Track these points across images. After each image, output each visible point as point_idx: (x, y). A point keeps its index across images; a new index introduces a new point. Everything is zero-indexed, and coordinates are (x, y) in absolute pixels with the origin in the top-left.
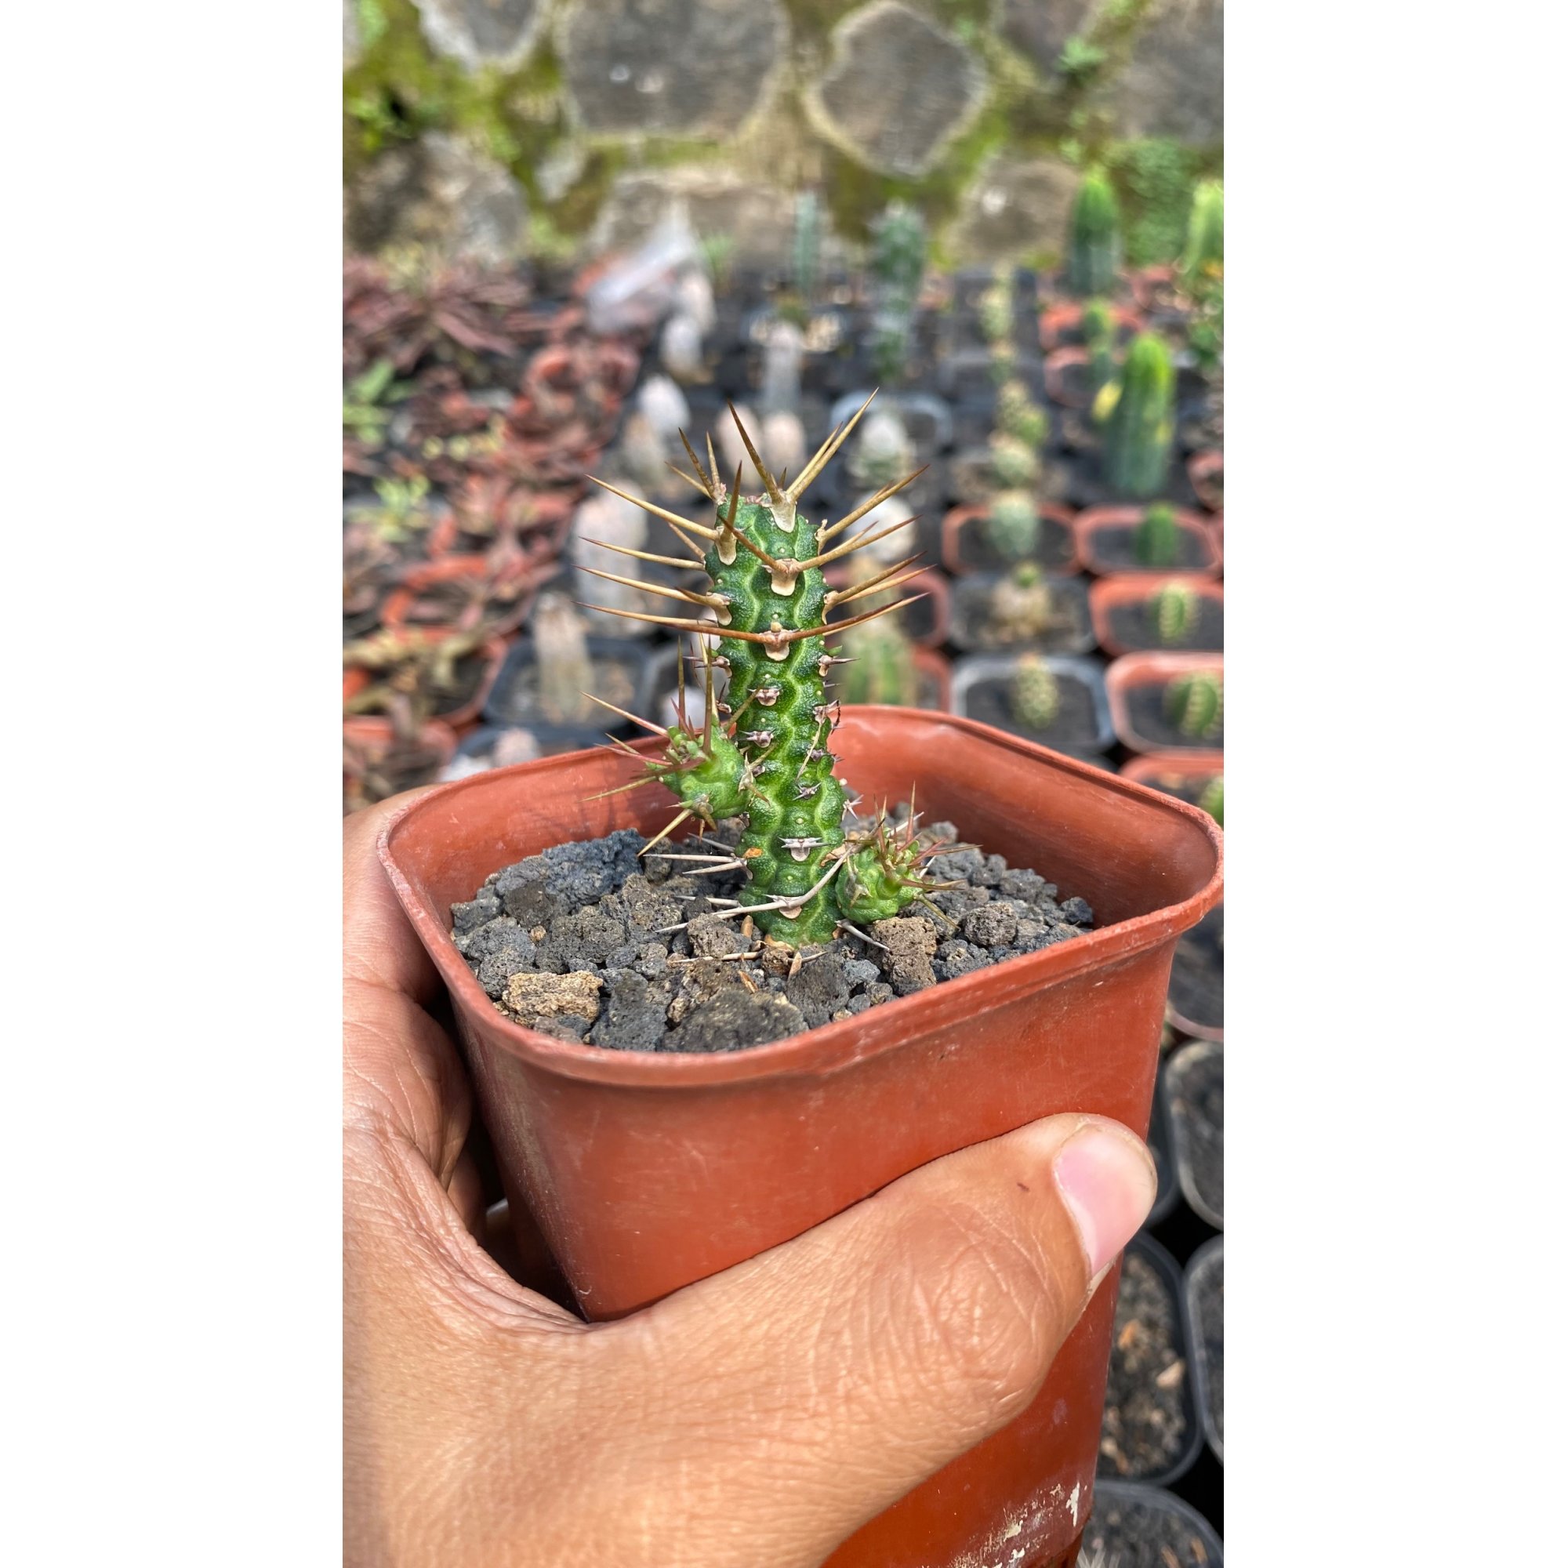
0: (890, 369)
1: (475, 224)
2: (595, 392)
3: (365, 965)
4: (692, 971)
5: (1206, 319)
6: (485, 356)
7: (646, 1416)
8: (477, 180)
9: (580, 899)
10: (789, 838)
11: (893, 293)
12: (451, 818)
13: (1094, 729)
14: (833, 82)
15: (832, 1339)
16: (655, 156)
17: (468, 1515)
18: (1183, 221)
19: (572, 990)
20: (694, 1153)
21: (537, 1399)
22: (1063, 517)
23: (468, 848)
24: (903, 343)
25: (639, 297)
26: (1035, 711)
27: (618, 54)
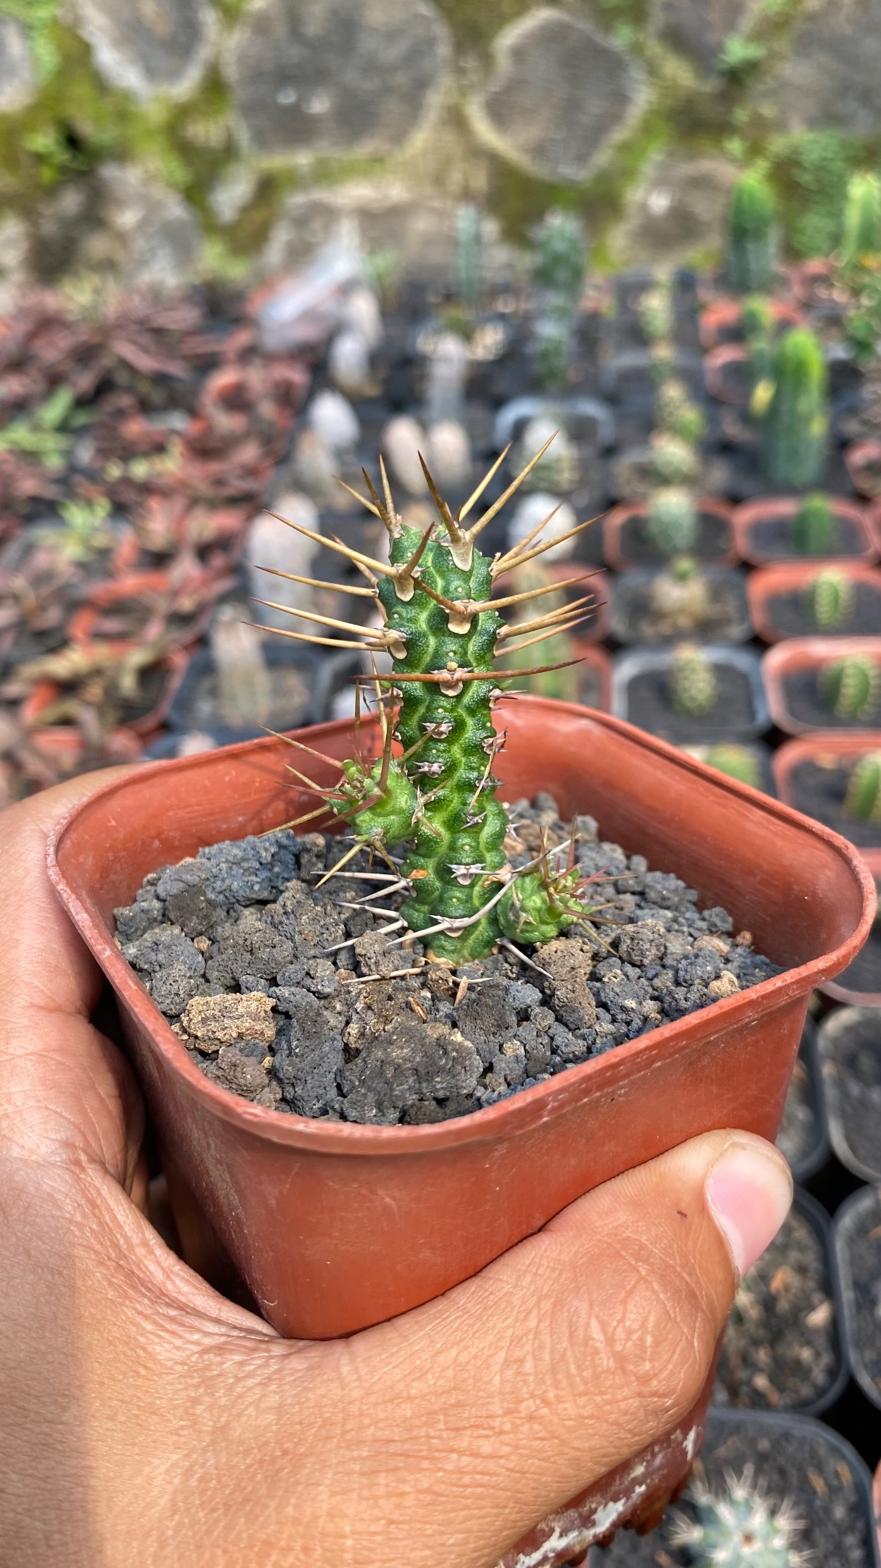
0: (552, 374)
1: (152, 250)
2: (267, 409)
3: (42, 991)
4: (365, 998)
5: (863, 310)
6: (161, 379)
7: (344, 1432)
8: (153, 207)
9: (238, 901)
10: (456, 864)
11: (555, 299)
12: (109, 821)
13: (751, 714)
14: (496, 93)
15: (516, 1366)
16: (324, 175)
17: (180, 1526)
18: (837, 215)
19: (249, 1014)
20: (387, 1199)
21: (239, 1415)
22: (722, 511)
23: (126, 849)
24: (565, 349)
25: (309, 315)
26: (693, 699)
27: (284, 77)
